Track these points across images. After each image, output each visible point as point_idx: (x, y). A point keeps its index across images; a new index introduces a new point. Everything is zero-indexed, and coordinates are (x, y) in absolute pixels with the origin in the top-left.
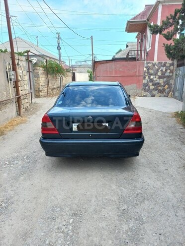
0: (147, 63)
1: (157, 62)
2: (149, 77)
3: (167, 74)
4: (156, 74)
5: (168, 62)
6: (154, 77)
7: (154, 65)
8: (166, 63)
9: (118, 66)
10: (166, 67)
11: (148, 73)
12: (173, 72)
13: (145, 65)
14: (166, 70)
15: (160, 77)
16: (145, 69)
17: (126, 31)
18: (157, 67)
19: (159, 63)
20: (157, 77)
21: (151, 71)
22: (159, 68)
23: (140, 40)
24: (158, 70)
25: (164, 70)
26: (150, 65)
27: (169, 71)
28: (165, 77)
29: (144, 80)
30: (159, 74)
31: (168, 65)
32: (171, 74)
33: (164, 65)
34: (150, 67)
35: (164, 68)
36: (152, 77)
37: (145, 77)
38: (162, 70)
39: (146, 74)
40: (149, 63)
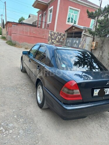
0: (51, 32)
1: (56, 32)
2: (51, 41)
3: (61, 40)
4: (55, 40)
5: (62, 33)
6: (54, 41)
7: (55, 34)
8: (61, 34)
9: (32, 29)
10: (61, 36)
11: (51, 38)
12: (64, 40)
13: (50, 33)
14: (61, 38)
15: (57, 42)
16: (49, 35)
17: (33, 6)
18: (56, 35)
19: (58, 33)
20: (56, 41)
21: (53, 37)
22: (57, 36)
23: (41, 15)
24: (56, 37)
25: (60, 38)
26: (52, 33)
27: (62, 39)
28: (60, 42)
29: (48, 42)
30: (57, 39)
31: (62, 35)
32: (63, 41)
33: (60, 35)
34: (52, 34)
35: (60, 36)
36: (53, 41)
37: (49, 40)
38: (59, 38)
39: (50, 38)
40: (52, 32)
